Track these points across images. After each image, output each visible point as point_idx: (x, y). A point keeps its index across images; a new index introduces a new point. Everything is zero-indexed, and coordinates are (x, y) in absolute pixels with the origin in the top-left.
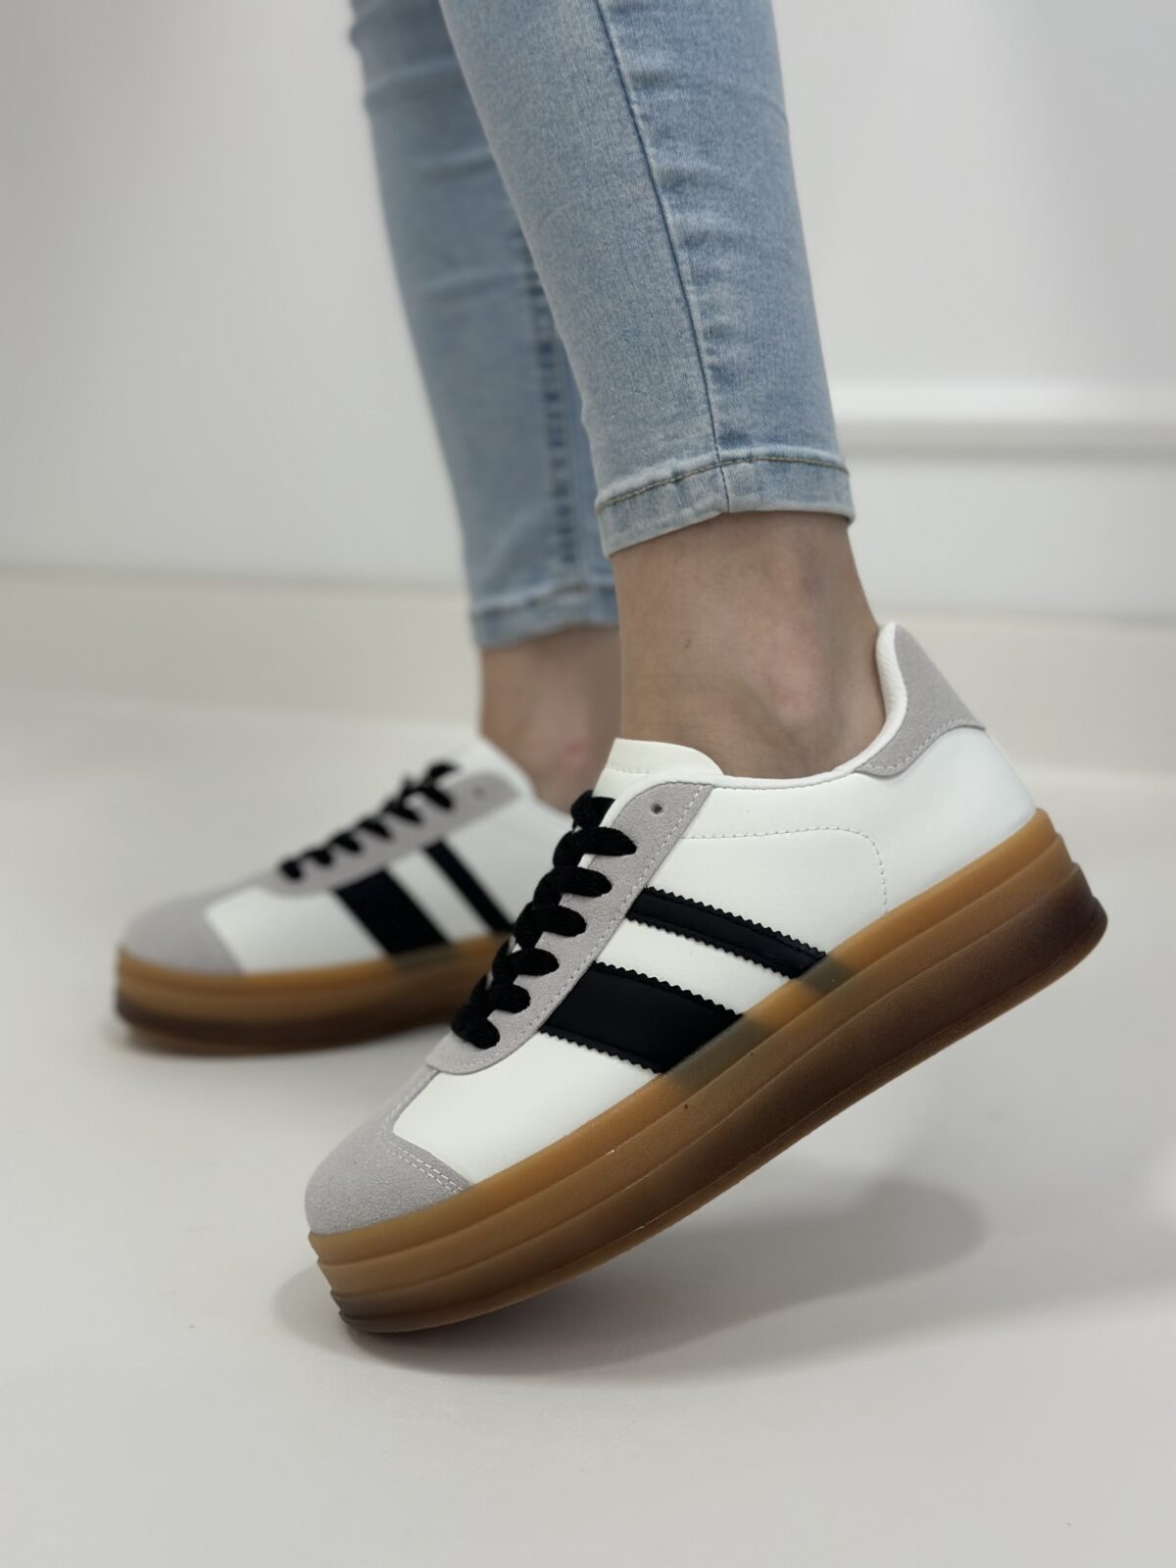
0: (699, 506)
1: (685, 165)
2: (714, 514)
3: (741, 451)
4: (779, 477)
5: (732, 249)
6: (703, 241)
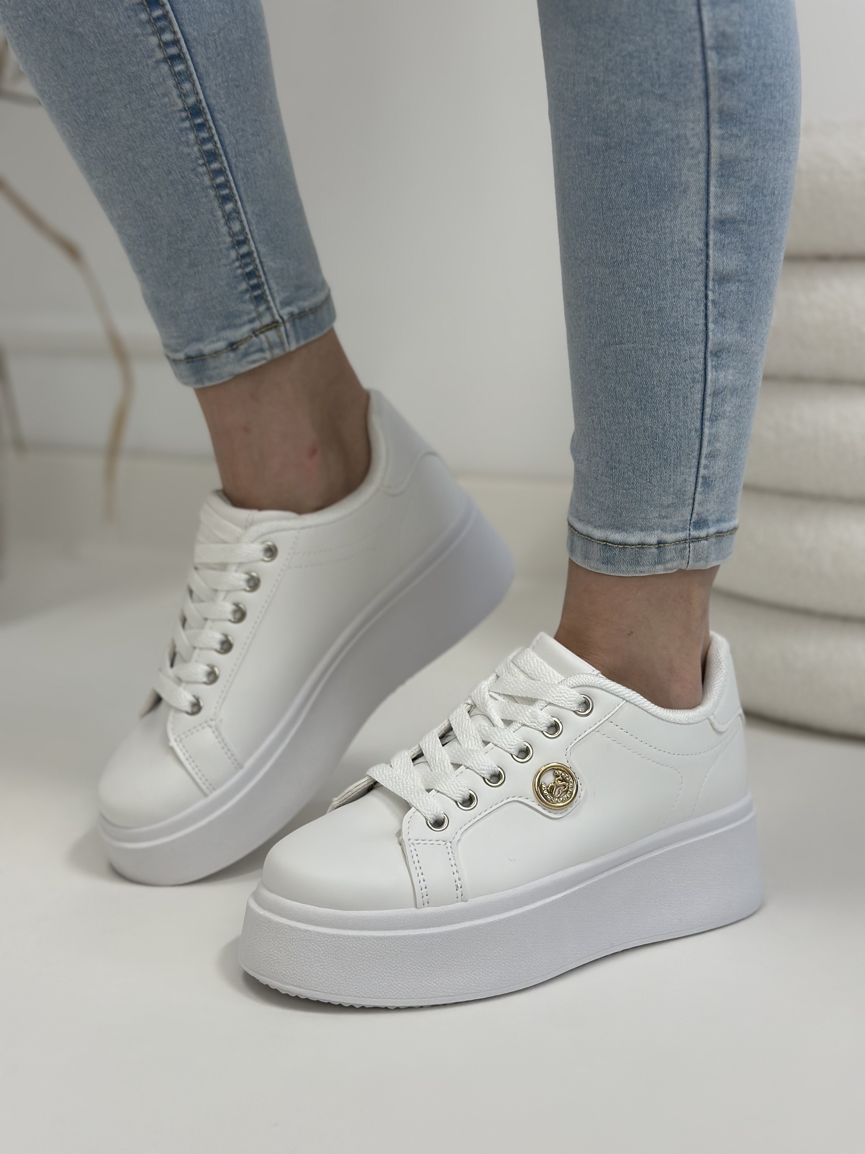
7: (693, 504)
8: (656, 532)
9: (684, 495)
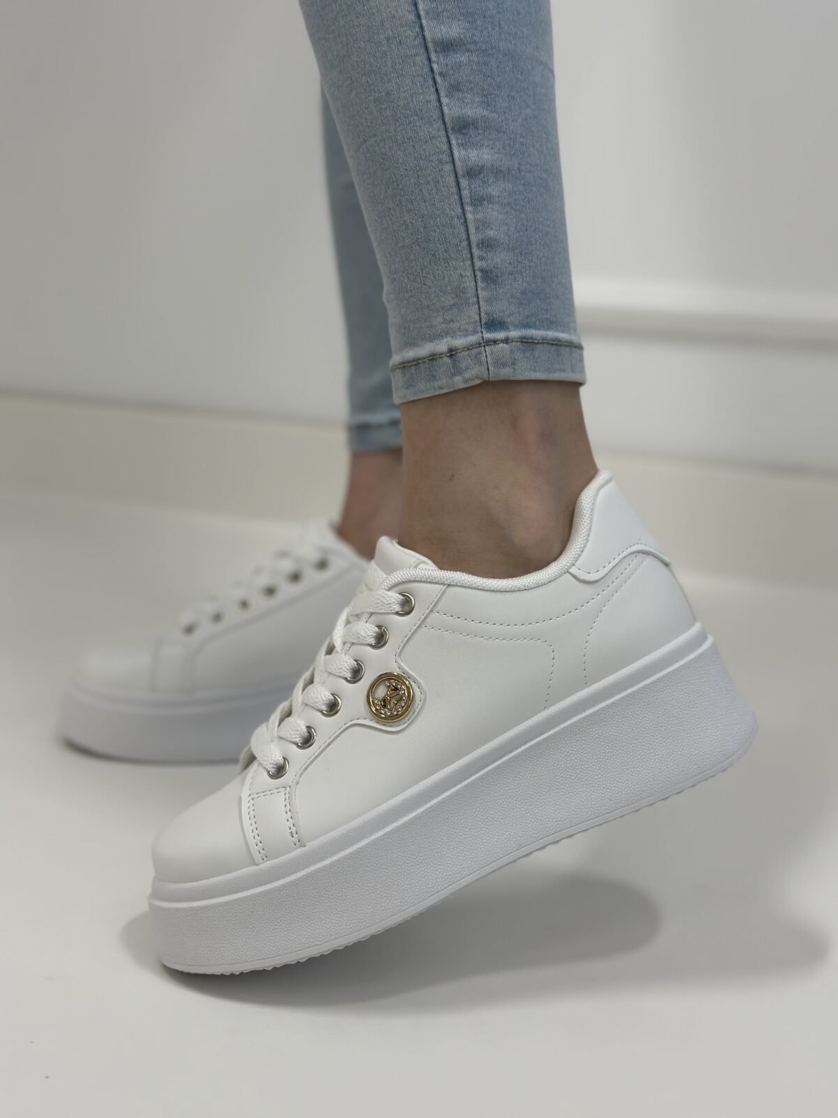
0: (467, 375)
1: (470, 113)
2: (477, 382)
3: (501, 335)
4: (528, 354)
5: (502, 179)
6: (480, 173)
7: (478, 302)
9: (464, 293)
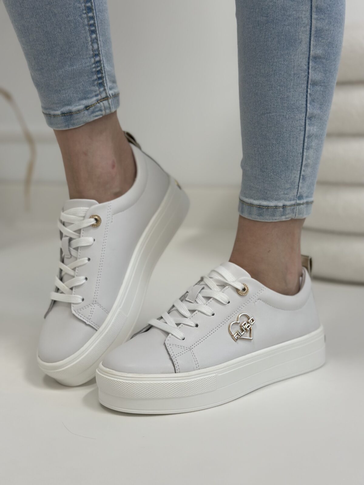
8: (282, 201)
